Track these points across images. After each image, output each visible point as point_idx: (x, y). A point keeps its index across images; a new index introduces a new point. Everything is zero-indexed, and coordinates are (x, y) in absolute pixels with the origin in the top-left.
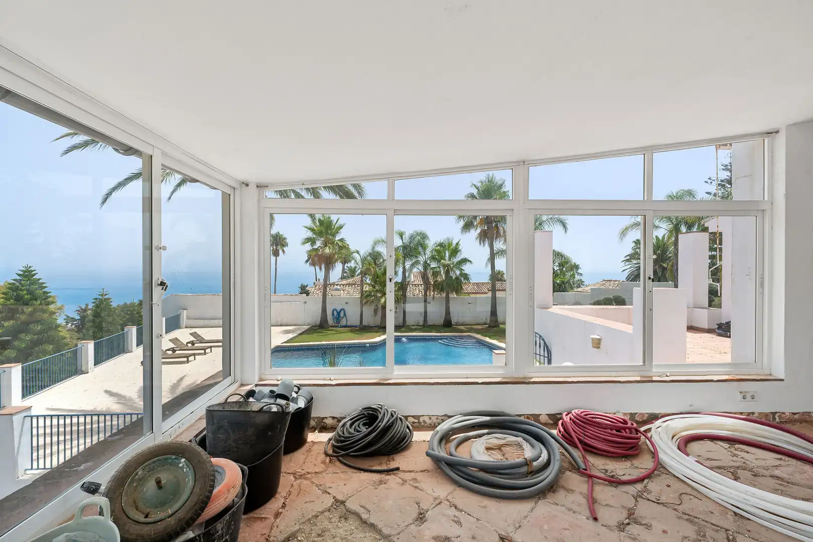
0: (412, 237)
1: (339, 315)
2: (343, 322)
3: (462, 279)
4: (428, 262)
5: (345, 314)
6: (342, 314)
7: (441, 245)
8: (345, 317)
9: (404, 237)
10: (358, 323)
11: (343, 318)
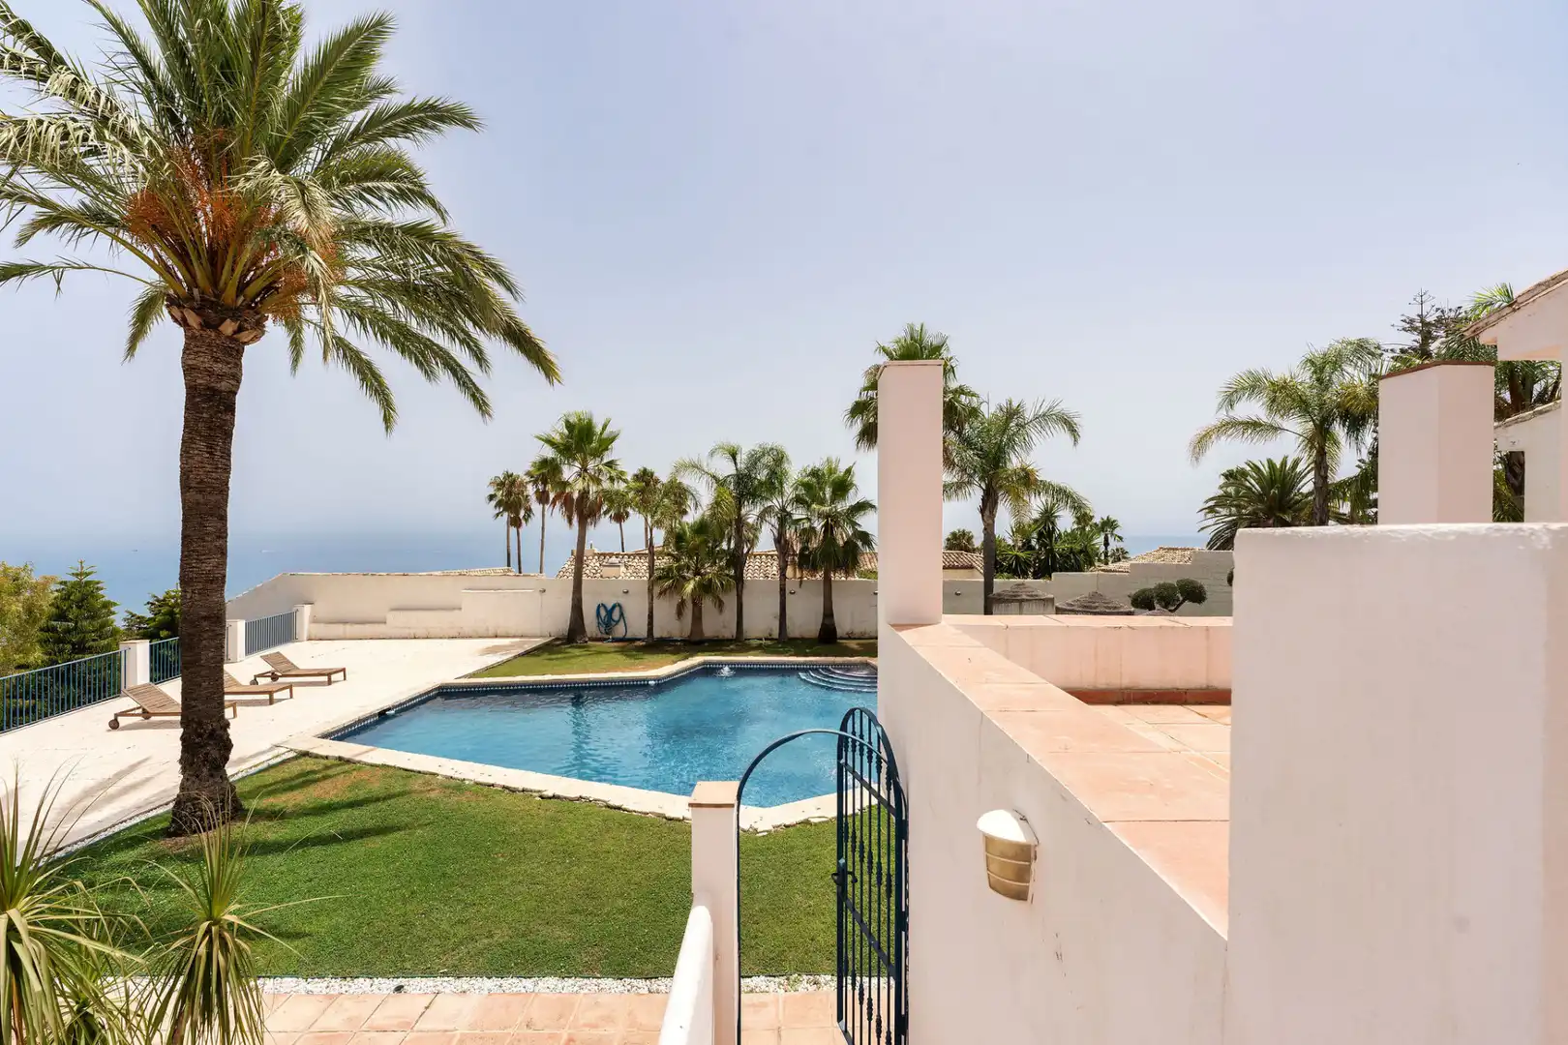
0: (754, 460)
1: (609, 617)
2: (619, 631)
3: (859, 543)
4: (789, 509)
5: (622, 615)
6: (616, 615)
7: (815, 473)
8: (622, 620)
9: (738, 458)
10: (644, 633)
11: (617, 622)
